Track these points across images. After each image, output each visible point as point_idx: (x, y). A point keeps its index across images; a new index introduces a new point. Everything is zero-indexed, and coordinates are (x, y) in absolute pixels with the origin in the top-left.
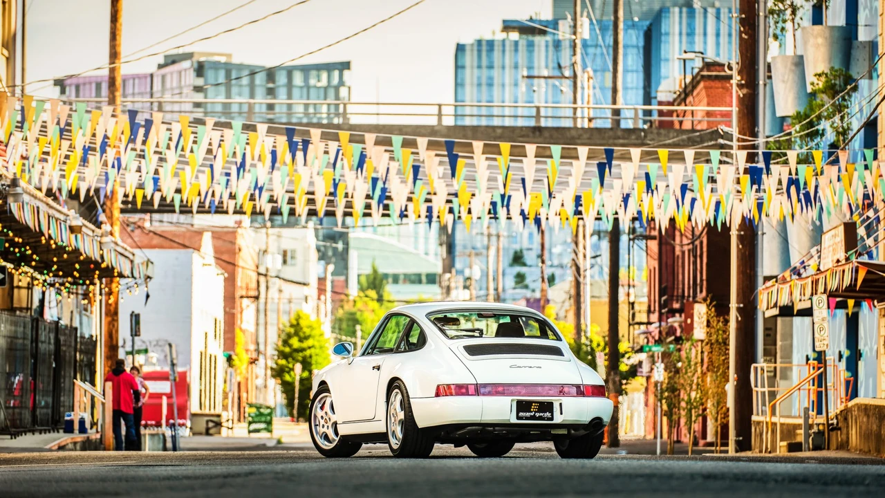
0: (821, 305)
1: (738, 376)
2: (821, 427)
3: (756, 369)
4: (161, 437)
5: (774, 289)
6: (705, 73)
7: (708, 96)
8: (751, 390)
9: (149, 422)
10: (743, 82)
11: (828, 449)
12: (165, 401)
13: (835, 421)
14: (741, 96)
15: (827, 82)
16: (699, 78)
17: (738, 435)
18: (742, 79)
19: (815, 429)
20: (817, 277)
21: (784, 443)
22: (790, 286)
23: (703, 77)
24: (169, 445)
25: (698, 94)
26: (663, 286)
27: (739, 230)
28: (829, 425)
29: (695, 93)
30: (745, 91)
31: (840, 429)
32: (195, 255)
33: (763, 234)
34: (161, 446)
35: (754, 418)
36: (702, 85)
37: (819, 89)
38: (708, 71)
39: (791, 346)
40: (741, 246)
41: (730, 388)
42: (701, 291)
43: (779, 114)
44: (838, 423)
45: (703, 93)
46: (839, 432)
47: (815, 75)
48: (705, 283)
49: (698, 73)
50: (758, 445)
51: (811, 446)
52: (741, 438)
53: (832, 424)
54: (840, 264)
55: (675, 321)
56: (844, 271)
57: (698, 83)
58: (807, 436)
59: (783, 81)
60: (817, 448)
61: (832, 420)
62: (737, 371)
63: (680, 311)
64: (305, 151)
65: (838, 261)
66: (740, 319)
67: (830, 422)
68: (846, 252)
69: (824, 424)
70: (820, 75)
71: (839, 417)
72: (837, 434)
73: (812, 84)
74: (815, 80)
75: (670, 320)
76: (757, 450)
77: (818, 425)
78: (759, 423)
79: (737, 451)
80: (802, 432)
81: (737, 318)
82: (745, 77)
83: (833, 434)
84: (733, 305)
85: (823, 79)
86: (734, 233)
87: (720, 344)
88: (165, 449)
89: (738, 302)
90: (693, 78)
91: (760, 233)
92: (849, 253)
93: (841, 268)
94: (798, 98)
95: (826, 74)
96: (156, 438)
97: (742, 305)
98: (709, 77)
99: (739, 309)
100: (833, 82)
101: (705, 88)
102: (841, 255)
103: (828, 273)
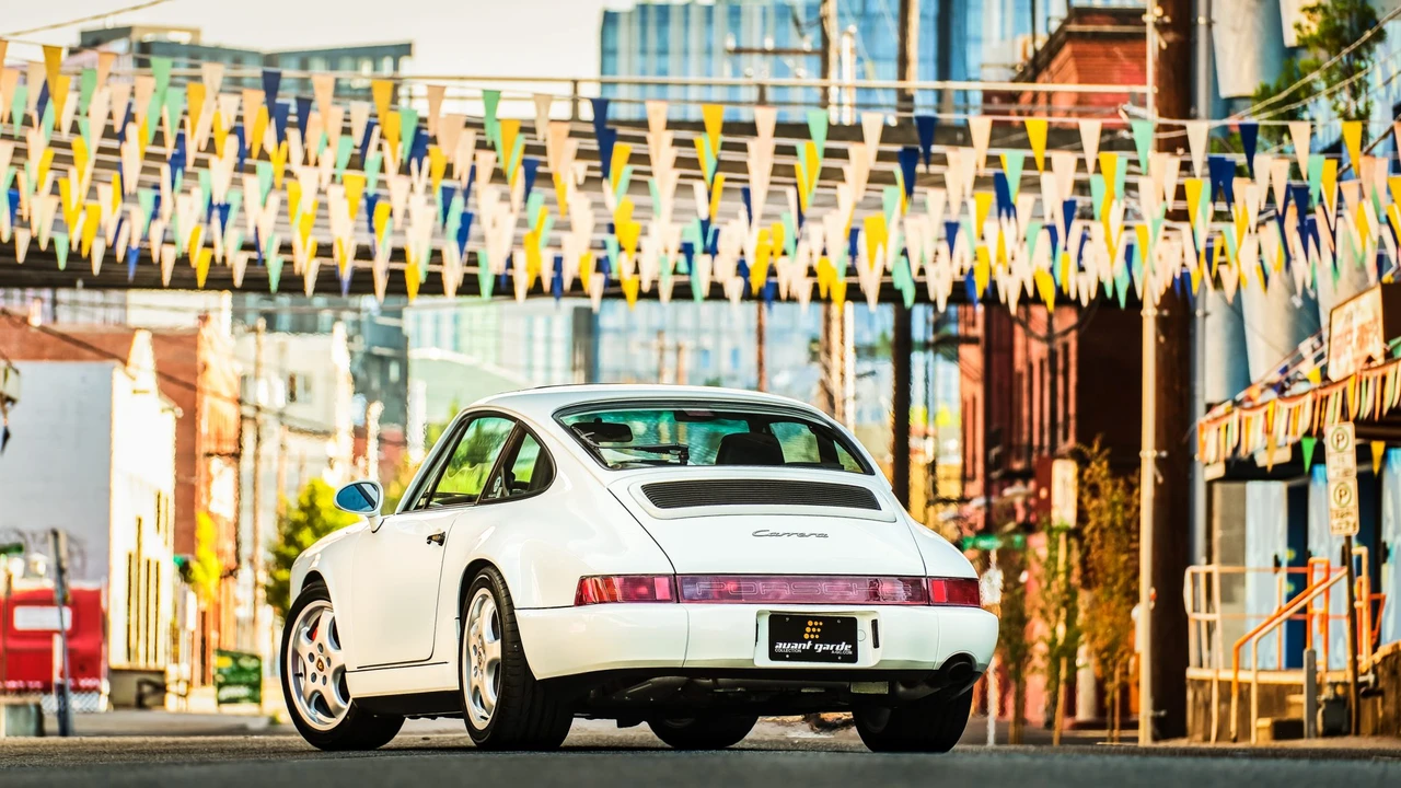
0: (1342, 445)
1: (1157, 592)
2: (1340, 690)
3: (1195, 576)
4: (33, 710)
5: (1233, 420)
6: (1074, 27)
7: (1079, 70)
8: (1185, 619)
9: (31, 684)
10: (1167, 19)
11: (1357, 733)
12: (58, 644)
13: (1371, 678)
14: (1164, 46)
15: (1326, 22)
16: (1061, 36)
17: (1157, 706)
18: (1165, 14)
19: (1327, 693)
20: (1325, 393)
21: (1266, 722)
22: (1266, 414)
23: (1071, 36)
24: (52, 724)
25: (1060, 68)
26: (995, 426)
27: (1160, 308)
28: (1358, 686)
29: (1054, 66)
30: (1171, 36)
31: (1381, 693)
32: (118, 373)
33: (1206, 315)
34: (32, 727)
35: (1192, 673)
36: (1067, 50)
37: (1312, 38)
38: (1080, 22)
39: (1243, 538)
40: (1162, 339)
41: (1142, 614)
42: (1066, 438)
43: (1225, 92)
44: (1376, 682)
45: (1071, 65)
46: (1379, 700)
47: (1304, 10)
48: (1073, 423)
49: (1060, 29)
50: (1200, 726)
51: (1320, 727)
52: (1163, 713)
53: (1366, 683)
54: (1373, 364)
55: (1016, 493)
56: (1384, 379)
57: (1060, 46)
58: (1313, 706)
59: (1234, 30)
60: (1330, 732)
61: (1365, 674)
62: (1157, 581)
63: (1025, 476)
64: (302, 126)
65: (1370, 359)
66: (1160, 480)
67: (1361, 679)
68: (1387, 341)
69: (1345, 684)
70: (1312, 10)
71: (1380, 669)
72: (1375, 704)
73: (1298, 27)
74: (1304, 19)
75: (1008, 492)
76: (1199, 737)
77: (1334, 685)
78: (1201, 683)
79: (1155, 738)
80: (1302, 699)
81: (1156, 479)
82: (1170, 10)
83: (1367, 704)
84: (1148, 453)
85: (1319, 16)
86: (1149, 314)
87: (1118, 530)
88: (41, 732)
89: (1158, 447)
90: (1052, 37)
91: (1199, 313)
92: (1393, 343)
93: (1379, 373)
94: (1263, 61)
95: (1325, 9)
96: (22, 712)
97: (1164, 454)
98: (1082, 36)
99: (1159, 462)
100: (1338, 22)
101: (1076, 55)
102: (1377, 348)
103: (1350, 385)
